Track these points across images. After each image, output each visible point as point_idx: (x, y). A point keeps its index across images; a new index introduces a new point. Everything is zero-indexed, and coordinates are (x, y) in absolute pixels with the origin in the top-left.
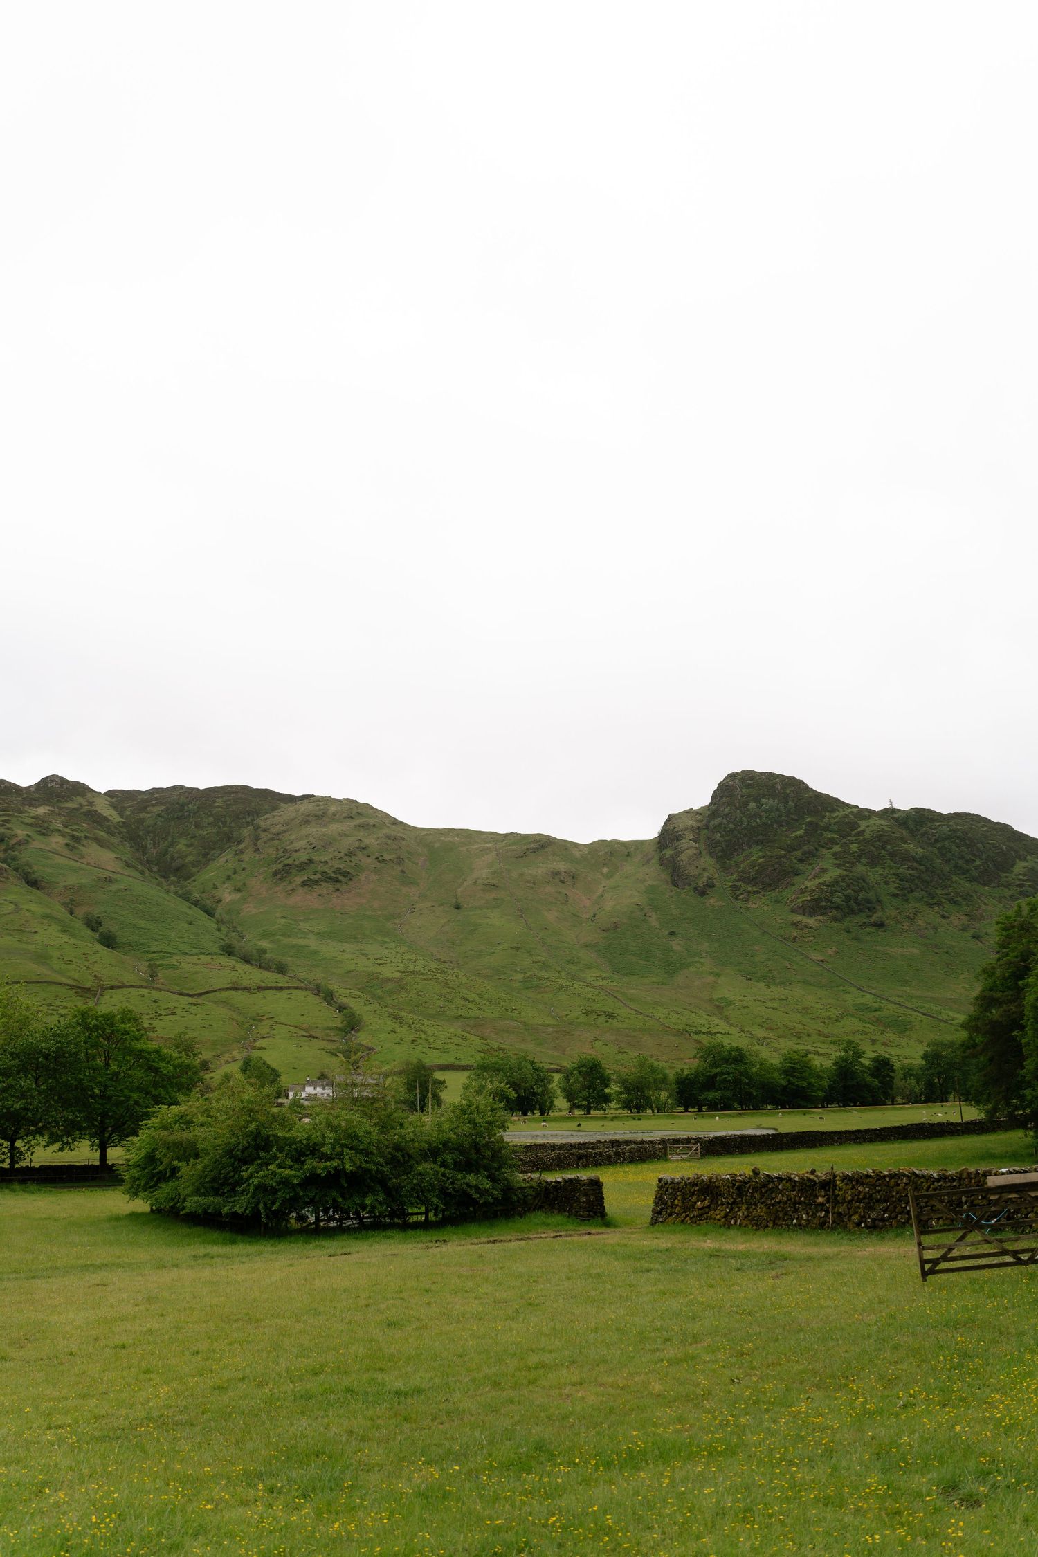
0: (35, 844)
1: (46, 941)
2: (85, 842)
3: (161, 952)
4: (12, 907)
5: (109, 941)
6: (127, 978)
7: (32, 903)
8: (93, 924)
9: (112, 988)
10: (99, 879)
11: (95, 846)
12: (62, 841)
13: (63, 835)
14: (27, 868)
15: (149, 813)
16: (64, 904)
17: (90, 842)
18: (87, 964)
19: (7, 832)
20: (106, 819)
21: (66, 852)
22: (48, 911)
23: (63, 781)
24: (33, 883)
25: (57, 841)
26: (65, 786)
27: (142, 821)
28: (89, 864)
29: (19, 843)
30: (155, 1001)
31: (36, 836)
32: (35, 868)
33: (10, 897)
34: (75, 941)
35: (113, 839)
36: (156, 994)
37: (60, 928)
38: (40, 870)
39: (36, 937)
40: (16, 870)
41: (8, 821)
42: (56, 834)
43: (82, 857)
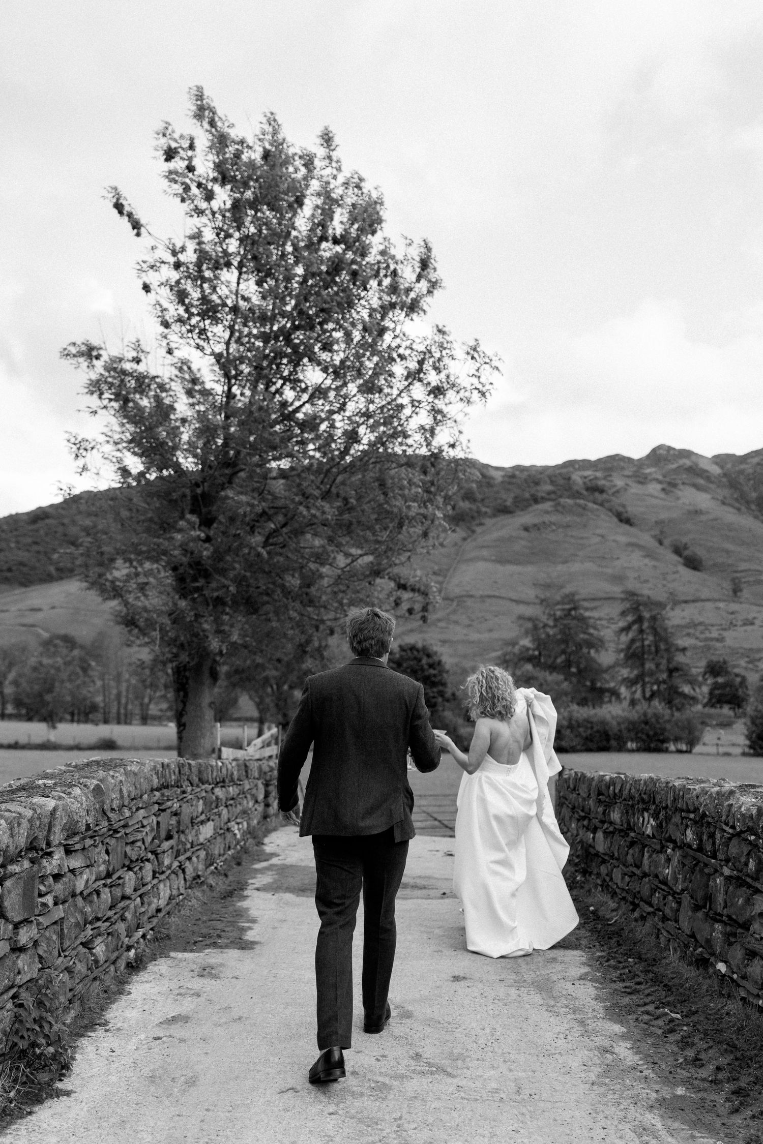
0: (633, 491)
1: (625, 565)
2: (681, 487)
3: (750, 570)
4: (598, 539)
5: (693, 564)
6: (706, 593)
7: (621, 535)
8: (678, 551)
9: (686, 602)
10: (689, 512)
11: (693, 490)
12: (659, 487)
13: (660, 482)
14: (620, 509)
15: (747, 464)
16: (654, 537)
17: (687, 487)
18: (665, 582)
19: (607, 484)
20: (707, 471)
21: (662, 495)
22: (634, 540)
23: (670, 449)
24: (625, 520)
25: (654, 488)
26: (672, 452)
27: (742, 472)
28: (684, 504)
29: (618, 492)
30: (732, 613)
31: (634, 485)
32: (629, 509)
33: (598, 531)
34: (653, 563)
35: (711, 486)
36: (734, 607)
37: (641, 553)
38: (632, 510)
39: (617, 563)
40: (610, 510)
41: (610, 476)
42: (654, 482)
43: (678, 498)
